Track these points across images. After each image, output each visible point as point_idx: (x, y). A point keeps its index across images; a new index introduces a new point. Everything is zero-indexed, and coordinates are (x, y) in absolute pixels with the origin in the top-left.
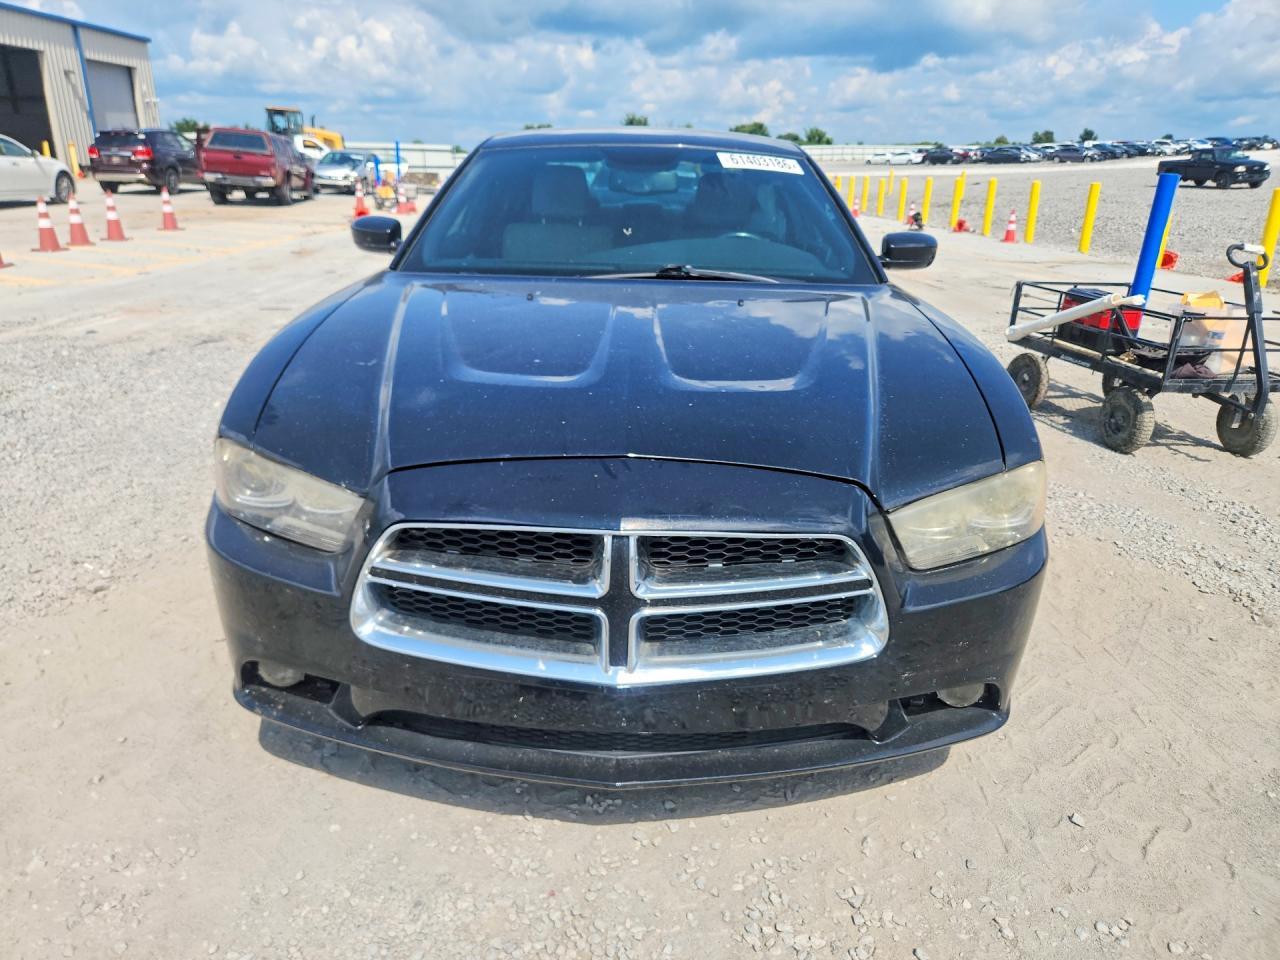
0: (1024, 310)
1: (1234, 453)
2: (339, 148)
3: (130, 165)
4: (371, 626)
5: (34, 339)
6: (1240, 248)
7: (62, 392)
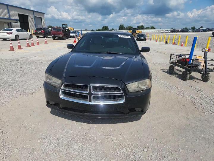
0: (172, 58)
1: (204, 81)
2: (73, 30)
3: (41, 33)
4: (62, 96)
5: (25, 60)
6: (204, 49)
7: (29, 68)
